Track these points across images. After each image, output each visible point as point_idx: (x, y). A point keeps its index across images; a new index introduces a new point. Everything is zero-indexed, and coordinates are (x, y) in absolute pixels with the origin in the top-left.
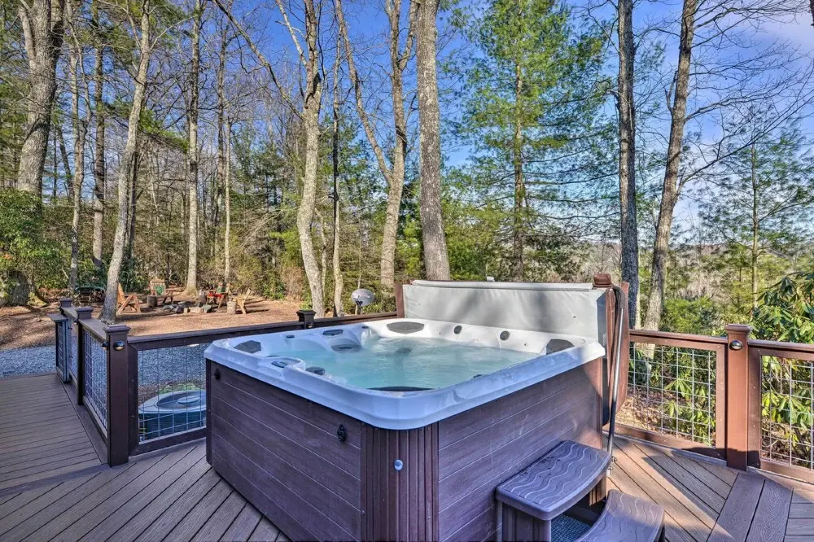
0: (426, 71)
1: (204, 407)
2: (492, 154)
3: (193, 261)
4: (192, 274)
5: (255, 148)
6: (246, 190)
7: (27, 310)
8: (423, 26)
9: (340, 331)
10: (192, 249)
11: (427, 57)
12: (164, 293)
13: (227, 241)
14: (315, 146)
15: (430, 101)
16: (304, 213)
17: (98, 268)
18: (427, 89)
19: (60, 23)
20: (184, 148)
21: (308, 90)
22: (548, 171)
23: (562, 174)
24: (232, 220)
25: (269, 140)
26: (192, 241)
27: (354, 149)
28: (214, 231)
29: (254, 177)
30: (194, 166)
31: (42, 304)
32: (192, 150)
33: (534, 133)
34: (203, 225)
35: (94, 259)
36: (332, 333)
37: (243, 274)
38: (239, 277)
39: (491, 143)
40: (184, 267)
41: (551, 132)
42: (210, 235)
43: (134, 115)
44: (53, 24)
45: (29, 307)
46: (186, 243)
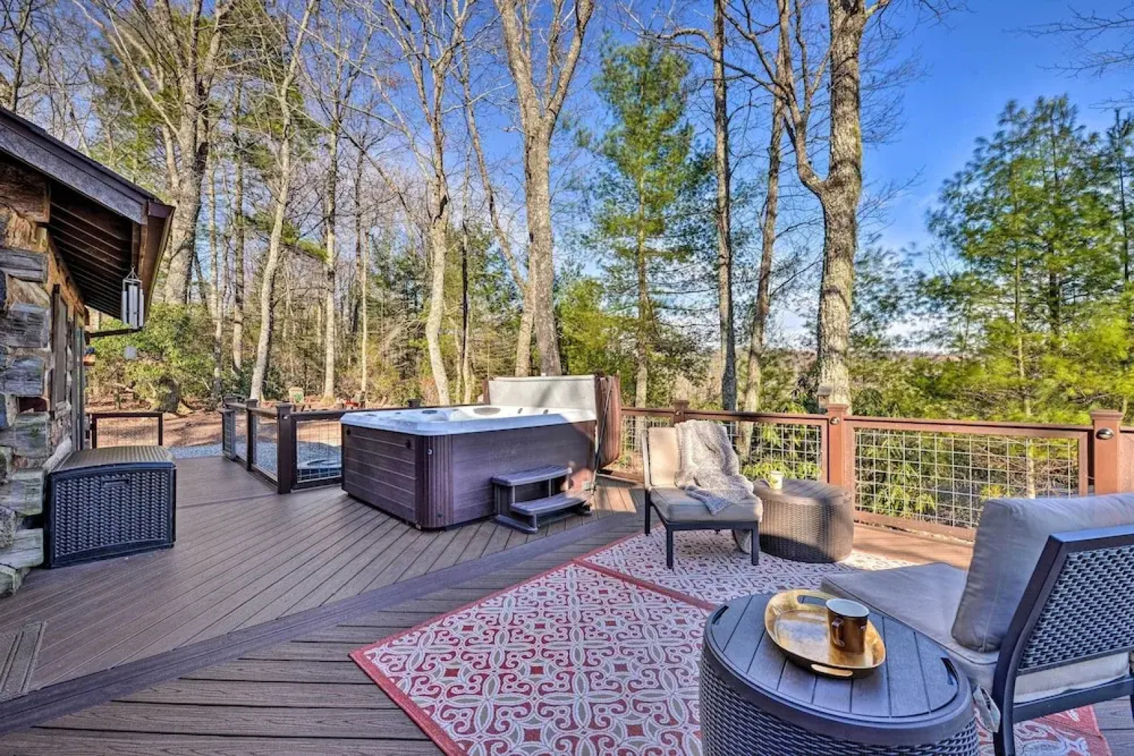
0: (539, 197)
1: (340, 466)
2: (624, 262)
3: (330, 371)
4: (329, 382)
5: (394, 253)
6: (386, 296)
7: (175, 416)
8: (537, 156)
9: (435, 412)
10: (330, 359)
11: (540, 184)
12: (302, 402)
13: (364, 350)
14: (442, 263)
15: (542, 224)
16: (433, 323)
17: (238, 378)
18: (540, 213)
19: (204, 145)
20: (321, 258)
21: (435, 212)
22: (670, 281)
23: (685, 284)
24: (369, 329)
25: (410, 246)
26: (330, 351)
27: (491, 257)
28: (352, 340)
29: (394, 283)
30: (331, 274)
31: (189, 411)
32: (330, 260)
33: (659, 245)
34: (340, 333)
35: (235, 368)
36: (429, 413)
37: (382, 383)
38: (377, 386)
39: (622, 252)
40: (321, 376)
41: (675, 243)
42: (349, 343)
43: (277, 232)
44: (198, 145)
45: (177, 415)
46: (323, 353)
